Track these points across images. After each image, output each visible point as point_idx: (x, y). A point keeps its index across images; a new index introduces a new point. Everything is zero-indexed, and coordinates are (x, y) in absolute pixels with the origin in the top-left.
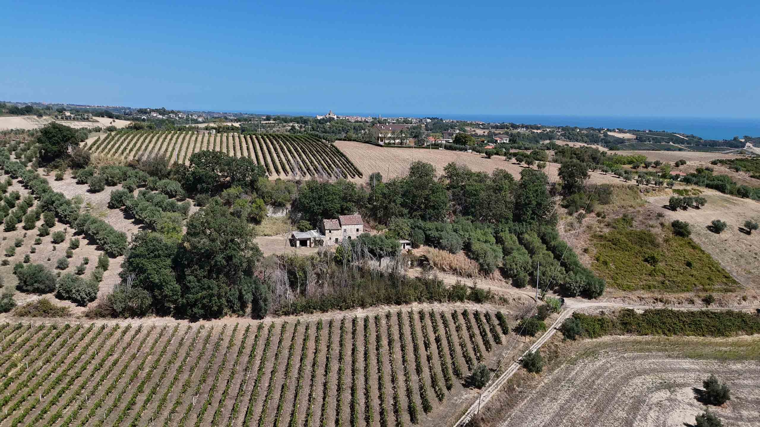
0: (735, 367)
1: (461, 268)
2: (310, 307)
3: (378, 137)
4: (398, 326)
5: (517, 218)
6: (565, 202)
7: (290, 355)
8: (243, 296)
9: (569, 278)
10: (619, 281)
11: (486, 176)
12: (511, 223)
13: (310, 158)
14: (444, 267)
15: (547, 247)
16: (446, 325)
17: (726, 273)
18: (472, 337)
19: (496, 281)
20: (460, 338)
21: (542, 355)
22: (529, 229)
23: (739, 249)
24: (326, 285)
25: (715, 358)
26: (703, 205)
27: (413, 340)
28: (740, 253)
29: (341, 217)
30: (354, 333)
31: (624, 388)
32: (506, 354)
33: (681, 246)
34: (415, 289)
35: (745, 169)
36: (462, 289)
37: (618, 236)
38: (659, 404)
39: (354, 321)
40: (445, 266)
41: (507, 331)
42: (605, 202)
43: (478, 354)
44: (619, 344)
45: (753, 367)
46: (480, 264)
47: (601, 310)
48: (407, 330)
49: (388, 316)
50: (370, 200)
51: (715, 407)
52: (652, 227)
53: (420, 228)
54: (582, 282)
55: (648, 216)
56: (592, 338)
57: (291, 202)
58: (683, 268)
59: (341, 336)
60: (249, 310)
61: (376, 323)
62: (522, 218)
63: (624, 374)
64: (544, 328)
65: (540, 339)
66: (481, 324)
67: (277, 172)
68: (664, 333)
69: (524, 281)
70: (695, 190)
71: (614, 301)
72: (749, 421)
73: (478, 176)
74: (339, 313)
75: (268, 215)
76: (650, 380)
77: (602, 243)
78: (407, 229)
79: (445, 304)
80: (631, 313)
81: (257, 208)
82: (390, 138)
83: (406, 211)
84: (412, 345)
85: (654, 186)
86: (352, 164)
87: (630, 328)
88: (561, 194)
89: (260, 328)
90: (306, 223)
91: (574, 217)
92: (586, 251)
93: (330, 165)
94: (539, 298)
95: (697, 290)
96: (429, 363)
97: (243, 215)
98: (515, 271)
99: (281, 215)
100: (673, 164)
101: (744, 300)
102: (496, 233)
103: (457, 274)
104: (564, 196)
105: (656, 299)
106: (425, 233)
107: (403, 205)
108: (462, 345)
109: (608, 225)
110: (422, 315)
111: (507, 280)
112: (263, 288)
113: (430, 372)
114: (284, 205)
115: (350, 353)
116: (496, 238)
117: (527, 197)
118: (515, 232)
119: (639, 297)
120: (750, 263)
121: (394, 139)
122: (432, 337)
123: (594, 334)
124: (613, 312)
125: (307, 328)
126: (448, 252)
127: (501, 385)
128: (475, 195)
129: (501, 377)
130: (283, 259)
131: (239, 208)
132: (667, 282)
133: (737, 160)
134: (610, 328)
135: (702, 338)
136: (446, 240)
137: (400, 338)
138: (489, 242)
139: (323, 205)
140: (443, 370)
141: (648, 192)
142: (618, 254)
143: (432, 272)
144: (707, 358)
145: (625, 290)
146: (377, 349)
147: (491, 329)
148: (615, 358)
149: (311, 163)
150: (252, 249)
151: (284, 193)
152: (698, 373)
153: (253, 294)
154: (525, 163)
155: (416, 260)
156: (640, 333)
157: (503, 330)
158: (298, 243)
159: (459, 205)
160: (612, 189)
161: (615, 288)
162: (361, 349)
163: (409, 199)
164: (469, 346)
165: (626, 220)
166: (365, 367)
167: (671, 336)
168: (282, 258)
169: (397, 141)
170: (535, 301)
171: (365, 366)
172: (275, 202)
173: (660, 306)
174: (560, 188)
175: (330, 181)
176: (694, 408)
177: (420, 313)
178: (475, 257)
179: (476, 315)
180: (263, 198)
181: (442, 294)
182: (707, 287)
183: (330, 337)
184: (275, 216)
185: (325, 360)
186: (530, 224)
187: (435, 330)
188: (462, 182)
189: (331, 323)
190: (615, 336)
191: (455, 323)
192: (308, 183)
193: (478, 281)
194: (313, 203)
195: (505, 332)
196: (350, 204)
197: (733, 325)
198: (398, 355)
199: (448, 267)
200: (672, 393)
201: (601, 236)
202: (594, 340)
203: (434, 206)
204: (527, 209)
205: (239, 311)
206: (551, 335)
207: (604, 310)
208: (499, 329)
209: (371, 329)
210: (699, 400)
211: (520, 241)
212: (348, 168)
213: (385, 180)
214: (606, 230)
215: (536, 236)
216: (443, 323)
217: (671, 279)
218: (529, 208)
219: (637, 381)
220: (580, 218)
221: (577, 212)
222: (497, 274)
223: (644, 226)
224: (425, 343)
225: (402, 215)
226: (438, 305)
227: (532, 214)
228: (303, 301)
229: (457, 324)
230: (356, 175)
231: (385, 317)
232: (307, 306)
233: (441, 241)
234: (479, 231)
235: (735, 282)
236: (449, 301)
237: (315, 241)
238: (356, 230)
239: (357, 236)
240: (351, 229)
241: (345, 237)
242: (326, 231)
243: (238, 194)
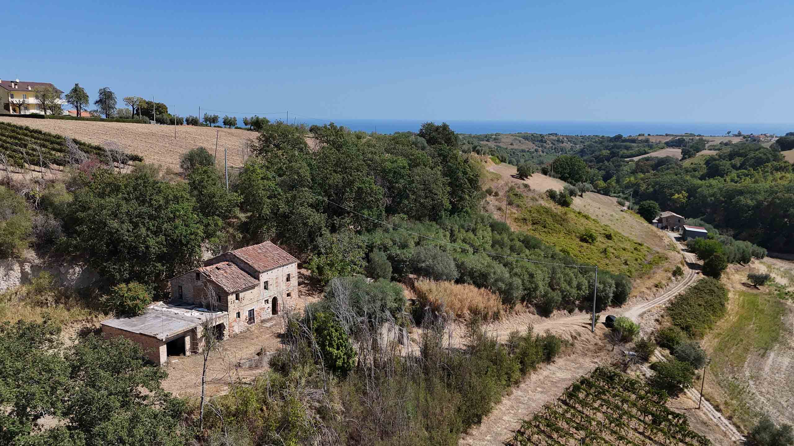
23: (601, 213)
28: (607, 218)
29: (238, 254)
33: (577, 217)
46: (500, 291)
47: (654, 318)
52: (538, 200)
54: (614, 285)
55: (518, 188)
57: (34, 240)
69: (548, 303)
71: (637, 302)
77: (532, 228)
90: (140, 289)
95: (651, 264)
98: (542, 290)
99: (4, 286)
103: (481, 320)
105: (657, 286)
109: (510, 204)
111: (530, 310)
119: (648, 289)
120: (623, 226)
124: (662, 317)
141: (486, 162)
165: (518, 194)
170: (592, 331)
173: (663, 294)
201: (525, 220)
223: (530, 201)
238: (285, 278)
239: (287, 292)
240: (276, 278)
241: (267, 301)
242: (230, 297)
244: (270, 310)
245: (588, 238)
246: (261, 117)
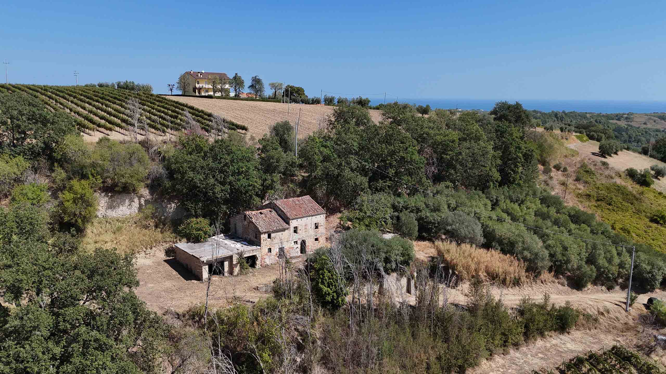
3: (194, 89)
19: (549, 284)
29: (279, 204)
37: (602, 193)
46: (526, 260)
52: (612, 178)
55: (595, 165)
57: (149, 182)
75: (98, 213)
81: (75, 201)
90: (202, 223)
99: (128, 212)
103: (499, 284)
109: (577, 180)
111: (560, 281)
114: (133, 190)
139: (230, 183)
158: (206, 270)
165: (590, 171)
170: (626, 310)
172: (114, 184)
184: (112, 214)
199: (485, 274)
201: (586, 195)
223: (604, 178)
237: (241, 260)
238: (313, 226)
239: (315, 237)
240: (306, 225)
241: (296, 242)
242: (262, 236)
243: (19, 173)
244: (299, 250)
245: (659, 219)
246: (364, 98)
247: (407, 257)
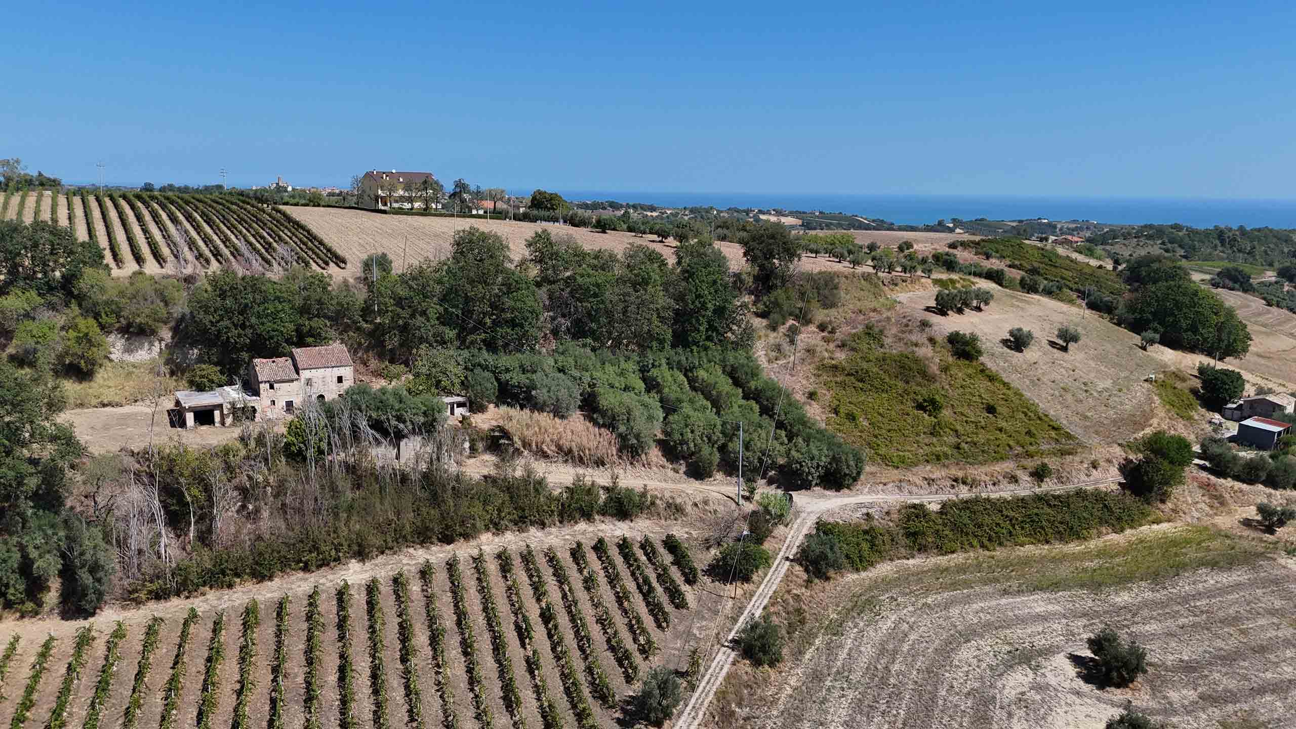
0: (1120, 599)
1: (581, 449)
2: (223, 572)
3: (377, 198)
4: (449, 594)
5: (681, 340)
6: (761, 306)
7: (169, 706)
8: (32, 562)
9: (798, 451)
10: (883, 450)
11: (612, 257)
12: (668, 350)
13: (223, 232)
14: (545, 448)
15: (743, 391)
16: (561, 578)
17: (1051, 420)
18: (620, 599)
19: (655, 469)
20: (596, 606)
21: (775, 620)
22: (705, 361)
23: (1059, 377)
24: (265, 514)
25: (1082, 586)
26: (987, 304)
27: (490, 625)
28: (1062, 385)
29: (298, 352)
30: (342, 624)
31: (947, 675)
32: (700, 628)
33: (970, 376)
34: (485, 503)
35: (998, 255)
36: (589, 491)
37: (865, 365)
38: (1021, 700)
39: (341, 596)
40: (548, 446)
41: (695, 576)
42: (828, 303)
43: (642, 640)
44: (911, 578)
45: (1148, 595)
46: (620, 435)
47: (865, 511)
48: (473, 602)
49: (425, 573)
50: (366, 311)
51: (1119, 691)
52: (916, 345)
53: (485, 368)
54: (823, 458)
55: (906, 326)
56: (857, 570)
57: (172, 324)
58: (983, 417)
59: (309, 639)
60: (52, 597)
61: (396, 592)
62: (690, 339)
63: (937, 642)
64: (766, 561)
65: (762, 586)
66: (639, 567)
67: (139, 259)
68: (983, 546)
69: (711, 463)
70: (964, 280)
71: (883, 490)
72: (1189, 713)
73: (596, 257)
74: (301, 579)
75: (112, 356)
76: (989, 648)
77: (838, 379)
78: (456, 371)
79: (553, 530)
80: (917, 512)
81: (79, 340)
82: (401, 199)
83: (450, 333)
84: (487, 636)
85: (902, 274)
86: (321, 243)
87: (924, 542)
88: (751, 293)
89: (84, 641)
90: (212, 371)
91: (781, 334)
92: (812, 396)
93: (270, 244)
94: (743, 497)
95: (1017, 455)
96: (533, 677)
97: (42, 360)
98: (692, 445)
99: (147, 357)
100: (895, 247)
101: (1095, 467)
102: (643, 370)
103: (573, 461)
104: (756, 296)
105: (956, 480)
106: (497, 379)
107: (445, 319)
108: (603, 622)
109: (842, 346)
110: (504, 561)
111: (675, 466)
112: (90, 538)
113: (539, 699)
114: (153, 332)
115: (332, 678)
116: (644, 379)
117: (699, 296)
118: (680, 367)
119: (926, 479)
120: (1081, 401)
121: (410, 200)
122: (533, 612)
123: (861, 561)
124: (888, 513)
125: (217, 628)
126: (552, 415)
127: (703, 709)
128: (595, 295)
129: (701, 688)
130: (147, 459)
131: (30, 343)
132: (963, 445)
133: (983, 241)
134: (887, 547)
135: (1046, 547)
136: (545, 390)
137: (459, 623)
138: (634, 389)
139: (251, 326)
140: (567, 691)
141: (896, 285)
142: (870, 399)
143: (520, 462)
144: (1068, 587)
145: (898, 468)
146: (404, 660)
147: (659, 576)
148: (911, 608)
149: (224, 243)
150: (54, 439)
151: (152, 303)
152: (1064, 621)
153: (63, 556)
154: (675, 239)
155: (482, 439)
156: (942, 551)
157: (684, 574)
158: (190, 418)
159: (564, 316)
160: (837, 281)
161: (879, 464)
162: (362, 665)
163: (457, 307)
164: (620, 622)
165: (872, 334)
166: (375, 712)
167: (994, 550)
168: (144, 456)
169: (417, 205)
170: (737, 504)
171: (373, 708)
172: (129, 325)
173: (964, 493)
174: (749, 281)
175: (269, 275)
176: (1085, 699)
177: (499, 556)
178: (608, 421)
179: (624, 546)
180: (97, 316)
181: (545, 508)
182: (1032, 449)
183: (279, 644)
184: (130, 358)
185: (267, 708)
186: (706, 349)
187: (539, 592)
188: (566, 269)
189: (280, 608)
190: (897, 562)
191: (580, 571)
192: (214, 281)
193: (619, 471)
194: (226, 323)
195: (691, 580)
196: (316, 323)
197: (1092, 515)
198: (456, 669)
199: (553, 448)
200: (1035, 669)
201: (835, 368)
202: (863, 574)
203: (513, 320)
204: (698, 320)
205: (23, 603)
206: (782, 575)
207: (870, 511)
208: (675, 573)
209: (385, 610)
210: (1087, 679)
211: (692, 382)
212: (310, 249)
213: (398, 268)
214: (841, 356)
215: (719, 371)
216: (554, 575)
217: (969, 440)
218: (703, 316)
219: (966, 653)
220: (792, 334)
221: (784, 324)
222: (655, 454)
223: (902, 345)
224: (518, 628)
225: (443, 343)
226: (540, 534)
227: (707, 330)
228: (206, 559)
229: (585, 572)
230: (332, 264)
231: (418, 576)
232: (217, 569)
233: (533, 393)
234: (611, 368)
235: (1069, 436)
236: (561, 522)
237: (234, 410)
238: (335, 379)
239: (339, 393)
240: (323, 378)
241: (310, 396)
242: (262, 386)
243: (29, 309)
247: (430, 418)
